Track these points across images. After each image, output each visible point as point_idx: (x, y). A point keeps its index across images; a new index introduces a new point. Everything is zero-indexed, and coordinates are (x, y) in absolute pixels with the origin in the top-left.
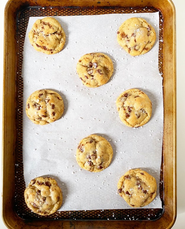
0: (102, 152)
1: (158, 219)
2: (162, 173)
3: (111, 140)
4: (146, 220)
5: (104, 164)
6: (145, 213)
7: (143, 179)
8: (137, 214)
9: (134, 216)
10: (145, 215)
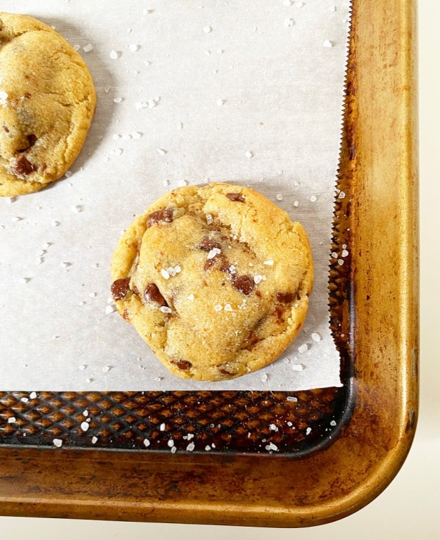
0: (27, 77)
1: (321, 450)
2: (343, 208)
3: (94, 45)
4: (259, 454)
5: (44, 150)
6: (254, 417)
7: (240, 222)
8: (211, 420)
9: (191, 429)
10: (253, 424)
